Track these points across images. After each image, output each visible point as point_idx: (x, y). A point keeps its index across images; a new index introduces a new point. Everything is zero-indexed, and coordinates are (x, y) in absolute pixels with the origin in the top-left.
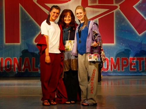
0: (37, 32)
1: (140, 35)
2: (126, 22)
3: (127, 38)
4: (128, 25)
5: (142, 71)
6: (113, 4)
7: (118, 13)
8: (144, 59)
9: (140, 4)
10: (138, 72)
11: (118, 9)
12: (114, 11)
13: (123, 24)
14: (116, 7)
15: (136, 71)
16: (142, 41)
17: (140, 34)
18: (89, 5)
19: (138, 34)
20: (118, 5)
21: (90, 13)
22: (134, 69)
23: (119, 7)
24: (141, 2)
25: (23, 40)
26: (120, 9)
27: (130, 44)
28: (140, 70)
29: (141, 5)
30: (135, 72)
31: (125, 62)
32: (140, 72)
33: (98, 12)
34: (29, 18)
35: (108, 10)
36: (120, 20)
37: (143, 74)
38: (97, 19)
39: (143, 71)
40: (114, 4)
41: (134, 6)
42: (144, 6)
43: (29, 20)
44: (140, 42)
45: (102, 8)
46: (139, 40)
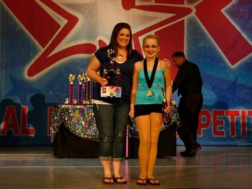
0: (32, 55)
1: (234, 67)
2: (208, 41)
3: (208, 72)
4: (211, 46)
5: (235, 136)
6: (183, 4)
7: (192, 22)
8: (241, 114)
9: (234, 6)
10: (228, 138)
11: (193, 14)
12: (186, 18)
13: (202, 44)
14: (189, 11)
15: (224, 136)
16: (236, 80)
17: (232, 64)
18: (137, 4)
19: (229, 64)
20: (192, 7)
21: (138, 19)
22: (222, 133)
23: (194, 10)
24: (235, 3)
25: (3, 71)
26: (196, 14)
27: (213, 84)
28: (233, 134)
29: (235, 9)
30: (224, 139)
31: (204, 118)
32: (232, 140)
33: (154, 18)
34: (16, 25)
35: (173, 15)
36: (197, 36)
37: (237, 142)
38: (152, 33)
39: (238, 138)
40: (186, 5)
41: (223, 11)
42: (241, 10)
43: (17, 29)
44: (233, 80)
45: (162, 12)
46: (232, 77)
